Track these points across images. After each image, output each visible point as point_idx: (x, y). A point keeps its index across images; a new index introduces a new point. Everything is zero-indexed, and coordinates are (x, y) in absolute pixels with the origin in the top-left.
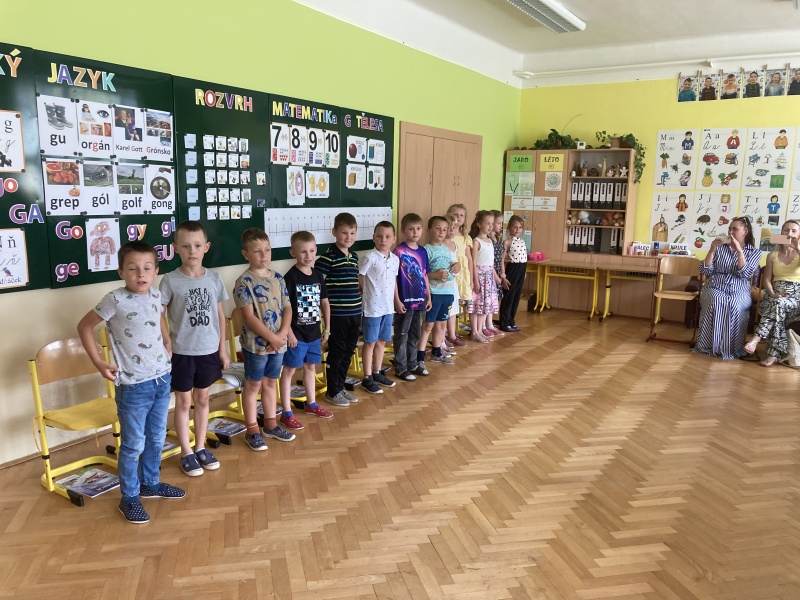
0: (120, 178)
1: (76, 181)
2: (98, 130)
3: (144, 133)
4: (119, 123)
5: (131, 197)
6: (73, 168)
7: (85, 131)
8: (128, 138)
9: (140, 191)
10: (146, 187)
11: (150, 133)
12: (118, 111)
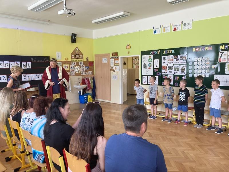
0: (174, 68)
1: (166, 69)
2: (171, 60)
3: (180, 59)
4: (175, 58)
5: (176, 71)
6: (166, 67)
7: (168, 61)
8: (176, 61)
9: (178, 70)
10: (180, 70)
11: (181, 59)
12: (175, 56)
